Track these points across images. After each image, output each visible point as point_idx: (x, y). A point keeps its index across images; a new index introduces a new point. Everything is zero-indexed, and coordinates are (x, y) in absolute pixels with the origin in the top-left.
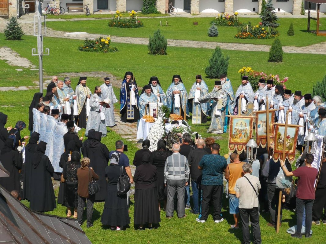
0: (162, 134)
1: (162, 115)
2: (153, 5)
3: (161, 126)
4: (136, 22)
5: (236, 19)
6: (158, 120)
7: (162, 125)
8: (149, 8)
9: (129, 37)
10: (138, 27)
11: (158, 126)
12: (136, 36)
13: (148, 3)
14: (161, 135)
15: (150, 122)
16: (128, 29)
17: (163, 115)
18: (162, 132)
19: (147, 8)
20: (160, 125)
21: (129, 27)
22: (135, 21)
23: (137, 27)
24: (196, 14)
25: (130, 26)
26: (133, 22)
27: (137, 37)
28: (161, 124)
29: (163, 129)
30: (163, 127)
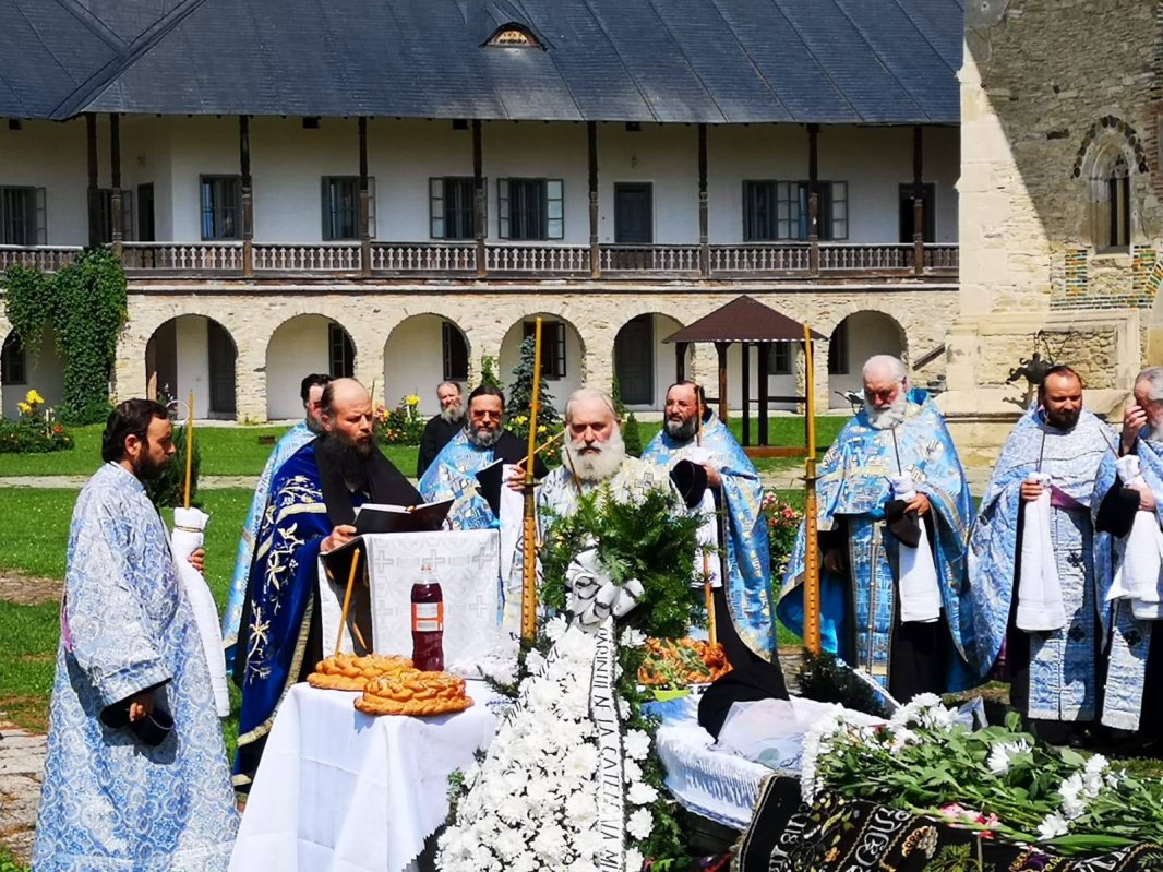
0: (629, 840)
1: (602, 597)
2: (102, 394)
3: (613, 740)
4: (44, 434)
5: (414, 419)
6: (555, 671)
7: (626, 726)
8: (86, 404)
9: (21, 476)
10: (54, 449)
11: (562, 743)
12: (50, 472)
13: (83, 389)
14: (617, 845)
15: (419, 715)
16: (15, 455)
17: (625, 604)
18: (630, 808)
19: (79, 406)
20: (587, 728)
21: (18, 451)
22: (41, 427)
23: (50, 450)
24: (257, 421)
25: (24, 446)
26: (34, 431)
27: (54, 475)
28: (606, 714)
29: (634, 772)
30: (638, 744)
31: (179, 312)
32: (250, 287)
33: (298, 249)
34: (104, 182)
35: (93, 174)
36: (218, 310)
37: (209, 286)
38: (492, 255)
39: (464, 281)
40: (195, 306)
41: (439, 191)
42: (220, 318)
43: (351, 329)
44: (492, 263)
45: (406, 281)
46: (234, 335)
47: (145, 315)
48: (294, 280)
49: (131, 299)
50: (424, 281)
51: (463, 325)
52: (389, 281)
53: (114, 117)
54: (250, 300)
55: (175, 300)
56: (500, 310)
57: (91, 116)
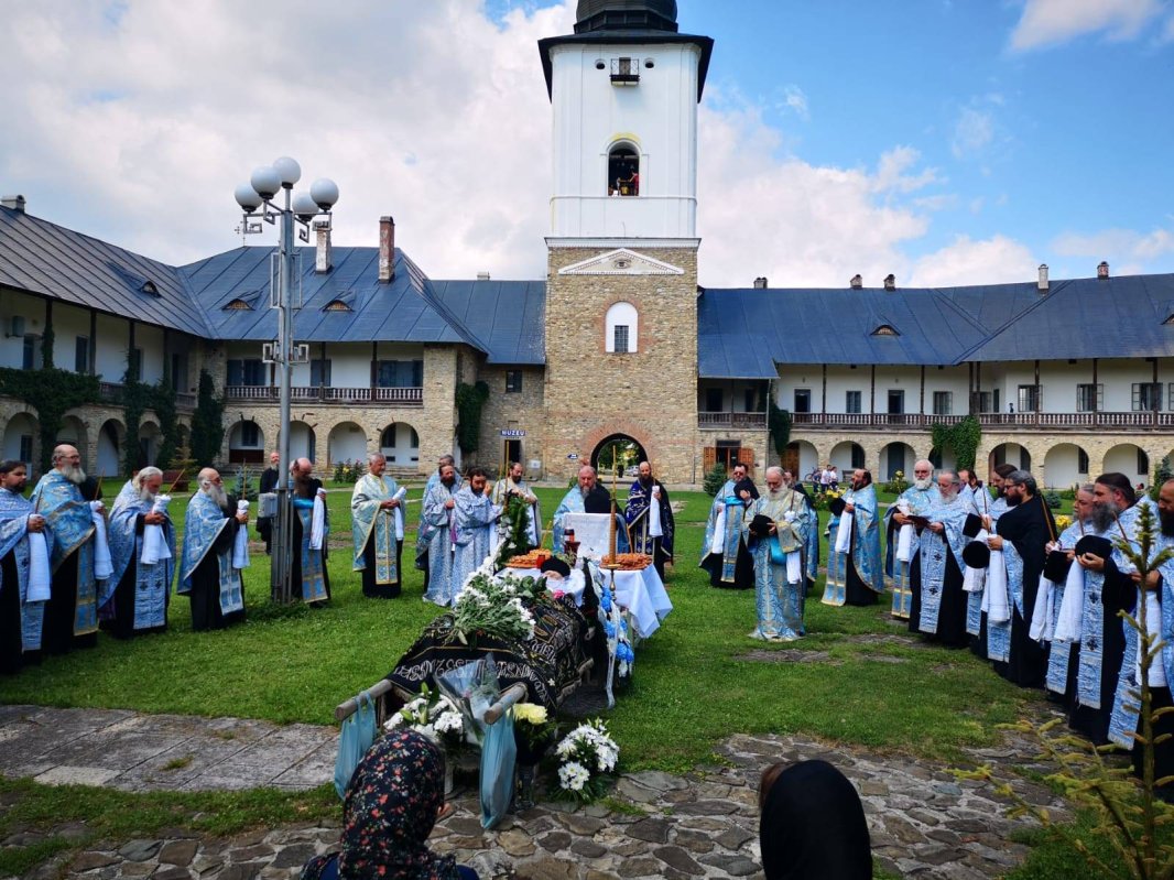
31: (1004, 441)
32: (1038, 431)
33: (1061, 415)
34: (975, 390)
35: (971, 386)
36: (1023, 441)
37: (1019, 431)
38: (1162, 418)
39: (1146, 430)
40: (1011, 439)
41: (1137, 389)
42: (1023, 444)
43: (1086, 450)
44: (1162, 422)
45: (1116, 429)
46: (1030, 452)
47: (989, 443)
48: (1059, 429)
49: (983, 436)
50: (1125, 429)
51: (1145, 449)
52: (1107, 429)
53: (979, 363)
54: (1037, 437)
55: (1002, 437)
56: (1166, 443)
57: (971, 363)
